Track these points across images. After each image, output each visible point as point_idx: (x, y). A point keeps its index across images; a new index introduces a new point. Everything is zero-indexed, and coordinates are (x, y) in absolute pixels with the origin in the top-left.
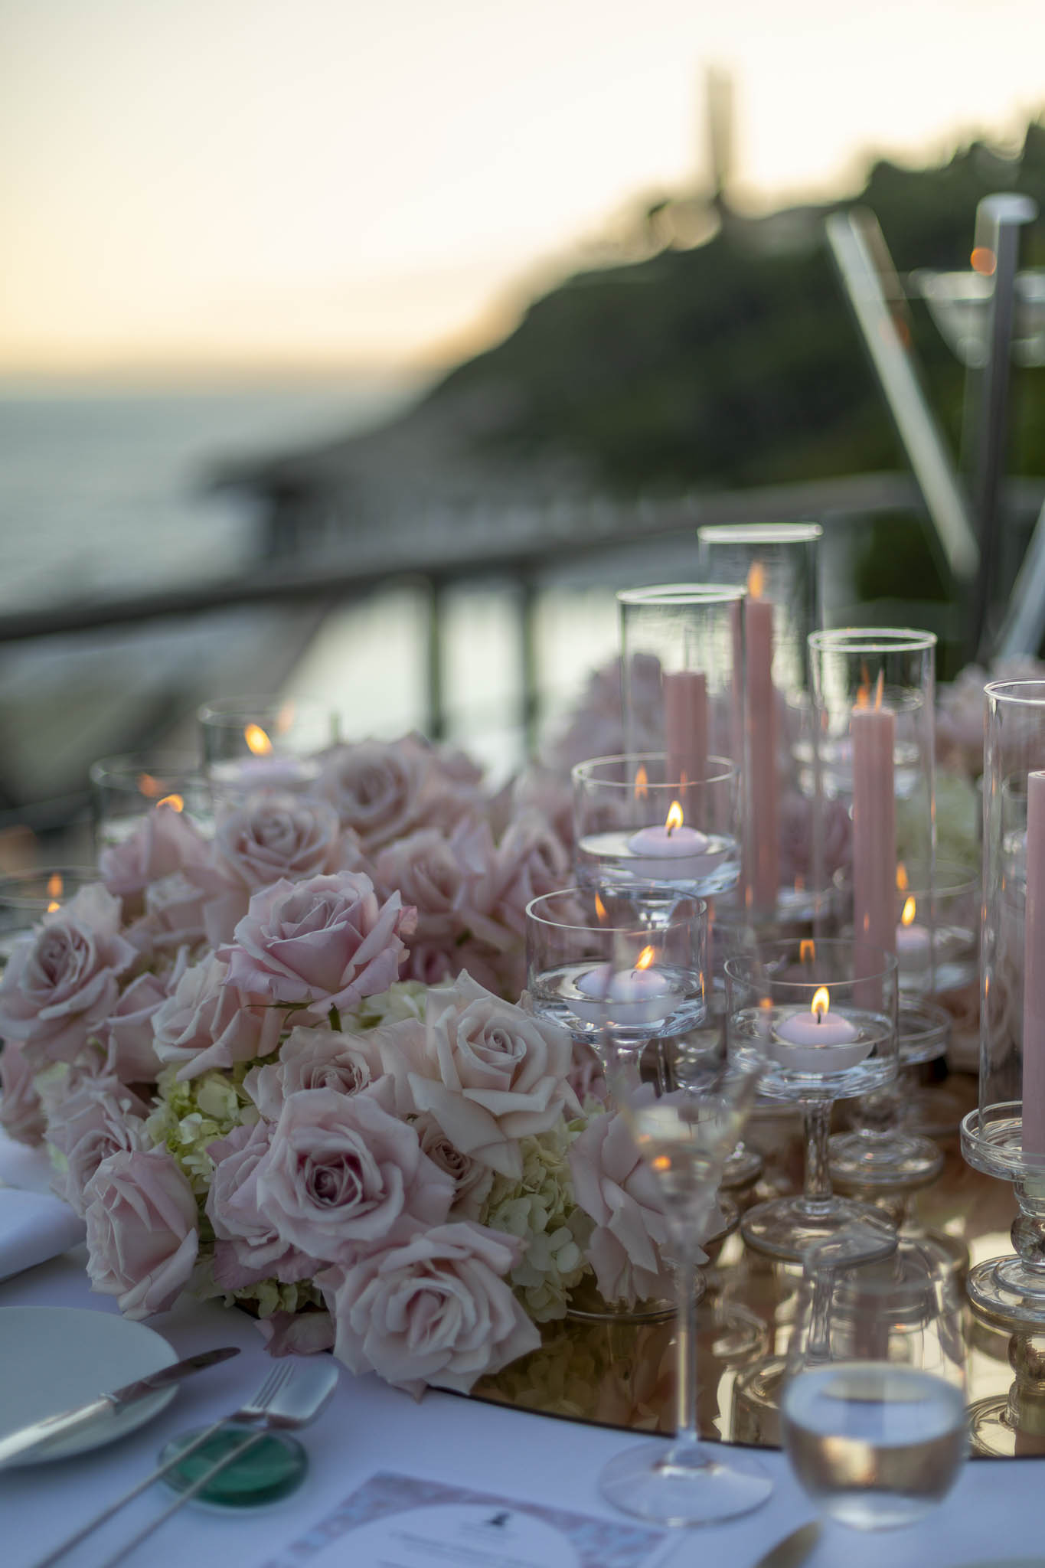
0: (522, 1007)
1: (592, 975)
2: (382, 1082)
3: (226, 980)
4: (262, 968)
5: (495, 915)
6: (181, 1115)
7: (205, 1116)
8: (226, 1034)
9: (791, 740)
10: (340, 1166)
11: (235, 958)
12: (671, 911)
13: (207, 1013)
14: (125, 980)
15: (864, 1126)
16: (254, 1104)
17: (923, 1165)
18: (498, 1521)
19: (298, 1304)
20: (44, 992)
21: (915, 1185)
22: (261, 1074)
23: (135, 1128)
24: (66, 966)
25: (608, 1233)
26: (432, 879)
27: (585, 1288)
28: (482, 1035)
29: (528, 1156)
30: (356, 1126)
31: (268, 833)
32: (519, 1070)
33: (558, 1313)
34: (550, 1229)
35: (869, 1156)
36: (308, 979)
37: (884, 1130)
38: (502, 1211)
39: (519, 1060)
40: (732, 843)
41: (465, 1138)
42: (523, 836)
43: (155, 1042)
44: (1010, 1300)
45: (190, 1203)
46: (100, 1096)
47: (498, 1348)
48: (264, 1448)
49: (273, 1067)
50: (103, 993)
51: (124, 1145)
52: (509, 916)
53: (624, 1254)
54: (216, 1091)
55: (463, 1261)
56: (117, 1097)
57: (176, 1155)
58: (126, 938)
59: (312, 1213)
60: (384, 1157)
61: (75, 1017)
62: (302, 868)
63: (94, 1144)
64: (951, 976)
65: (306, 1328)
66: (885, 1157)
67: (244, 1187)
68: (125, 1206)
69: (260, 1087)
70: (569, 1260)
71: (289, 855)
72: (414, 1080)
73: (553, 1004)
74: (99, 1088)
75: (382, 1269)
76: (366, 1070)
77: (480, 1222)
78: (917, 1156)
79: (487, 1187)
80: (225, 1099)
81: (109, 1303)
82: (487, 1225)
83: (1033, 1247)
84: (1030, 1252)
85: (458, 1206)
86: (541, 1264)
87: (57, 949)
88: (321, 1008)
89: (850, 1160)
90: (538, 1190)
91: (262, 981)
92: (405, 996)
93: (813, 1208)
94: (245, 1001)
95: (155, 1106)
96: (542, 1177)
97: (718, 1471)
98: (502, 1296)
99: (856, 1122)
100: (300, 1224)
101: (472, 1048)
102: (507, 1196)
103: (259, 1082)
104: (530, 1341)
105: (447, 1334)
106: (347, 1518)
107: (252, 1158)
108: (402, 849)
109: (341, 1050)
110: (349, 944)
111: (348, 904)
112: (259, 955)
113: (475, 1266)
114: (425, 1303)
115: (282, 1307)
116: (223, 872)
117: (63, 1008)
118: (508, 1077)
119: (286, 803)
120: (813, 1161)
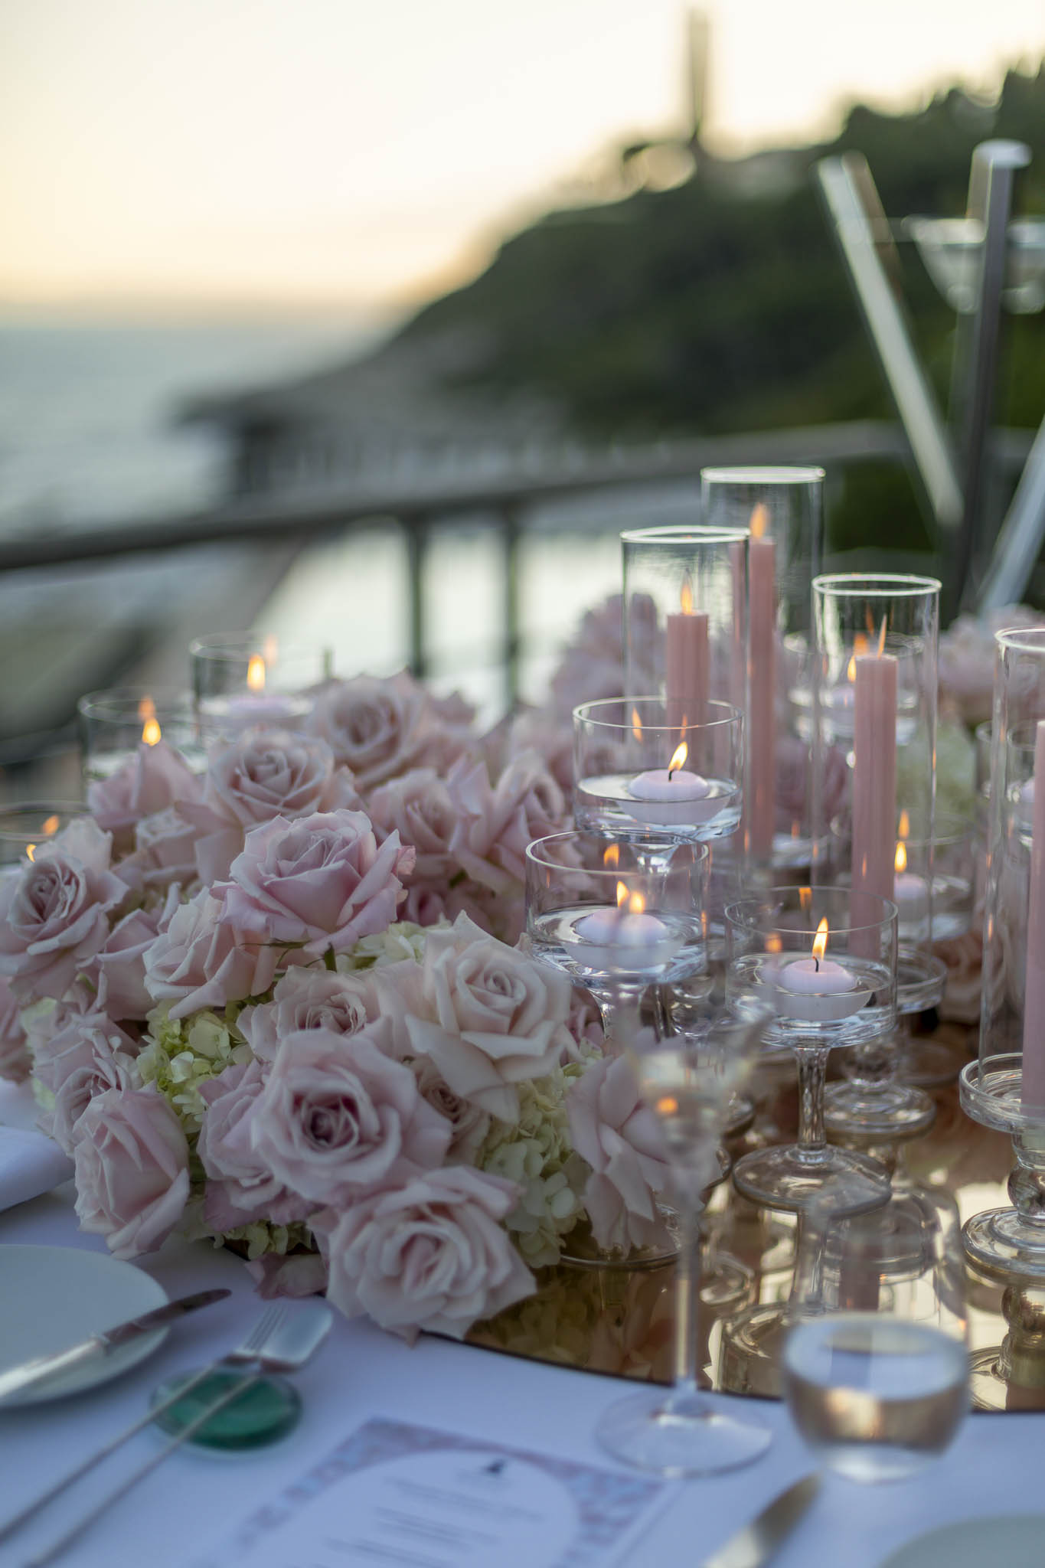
0: (521, 949)
1: (589, 919)
2: (379, 1024)
3: (221, 917)
4: (257, 905)
5: (491, 857)
6: (172, 1055)
7: (198, 1055)
8: (220, 972)
9: (788, 685)
10: (336, 1107)
11: (230, 895)
12: (669, 857)
13: (200, 949)
14: (115, 916)
15: (857, 1076)
16: (247, 1043)
17: (915, 1116)
18: (495, 1469)
19: (288, 1247)
20: (33, 927)
21: (907, 1135)
22: (254, 1013)
23: (125, 1065)
24: (57, 901)
25: (605, 1180)
26: (426, 819)
27: (579, 1234)
28: (481, 977)
29: (525, 1101)
30: (353, 1068)
31: (262, 769)
32: (517, 1014)
33: (551, 1259)
34: (546, 1174)
35: (861, 1105)
36: (304, 917)
37: (877, 1080)
38: (499, 1155)
39: (519, 1003)
40: (732, 787)
41: (463, 1082)
42: (520, 776)
43: (147, 978)
44: (1005, 1252)
45: (181, 1143)
46: (89, 1033)
47: (493, 1293)
48: (258, 1392)
49: (267, 1006)
50: (92, 929)
51: (113, 1083)
52: (506, 858)
53: (620, 1201)
54: (210, 1032)
55: (460, 1206)
56: (107, 1034)
57: (167, 1094)
58: (116, 873)
59: (307, 1155)
60: (381, 1099)
61: (64, 952)
62: (296, 805)
63: (83, 1082)
64: (946, 926)
65: (298, 1270)
66: (877, 1107)
67: (236, 1129)
68: (115, 1146)
69: (253, 1027)
70: (564, 1206)
71: (284, 794)
72: (411, 1022)
73: (551, 947)
74: (88, 1025)
75: (378, 1212)
76: (361, 1010)
77: (475, 1166)
78: (908, 1106)
79: (482, 1131)
80: (217, 1038)
81: (97, 1242)
82: (482, 1169)
83: (1031, 1200)
84: (1027, 1204)
85: (454, 1151)
86: (536, 1210)
87: (47, 883)
88: (317, 948)
89: (841, 1109)
90: (533, 1135)
91: (258, 919)
92: (400, 937)
93: (807, 1156)
94: (239, 940)
95: (146, 1044)
96: (538, 1122)
97: (717, 1421)
98: (498, 1242)
99: (849, 1071)
100: (294, 1166)
101: (470, 989)
102: (503, 1141)
103: (253, 1021)
104: (526, 1287)
105: (441, 1279)
106: (342, 1463)
107: (246, 1098)
108: (397, 788)
109: (337, 991)
110: (347, 884)
111: (345, 842)
112: (256, 893)
113: (472, 1211)
114: (419, 1248)
115: (273, 1249)
116: (216, 809)
117: (52, 943)
118: (507, 1021)
119: (281, 739)
120: (808, 1110)
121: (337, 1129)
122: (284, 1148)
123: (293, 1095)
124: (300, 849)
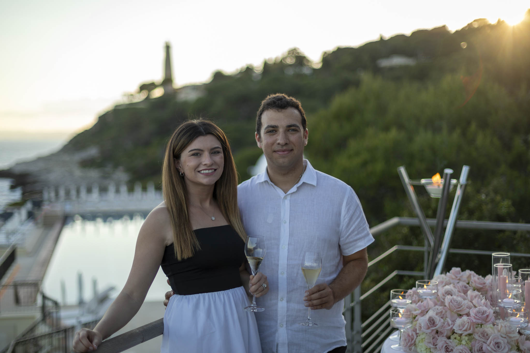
59: (498, 350)
63: (446, 346)
109: (485, 330)
121: (501, 347)
122: (495, 350)
123: (495, 343)
124: (481, 312)
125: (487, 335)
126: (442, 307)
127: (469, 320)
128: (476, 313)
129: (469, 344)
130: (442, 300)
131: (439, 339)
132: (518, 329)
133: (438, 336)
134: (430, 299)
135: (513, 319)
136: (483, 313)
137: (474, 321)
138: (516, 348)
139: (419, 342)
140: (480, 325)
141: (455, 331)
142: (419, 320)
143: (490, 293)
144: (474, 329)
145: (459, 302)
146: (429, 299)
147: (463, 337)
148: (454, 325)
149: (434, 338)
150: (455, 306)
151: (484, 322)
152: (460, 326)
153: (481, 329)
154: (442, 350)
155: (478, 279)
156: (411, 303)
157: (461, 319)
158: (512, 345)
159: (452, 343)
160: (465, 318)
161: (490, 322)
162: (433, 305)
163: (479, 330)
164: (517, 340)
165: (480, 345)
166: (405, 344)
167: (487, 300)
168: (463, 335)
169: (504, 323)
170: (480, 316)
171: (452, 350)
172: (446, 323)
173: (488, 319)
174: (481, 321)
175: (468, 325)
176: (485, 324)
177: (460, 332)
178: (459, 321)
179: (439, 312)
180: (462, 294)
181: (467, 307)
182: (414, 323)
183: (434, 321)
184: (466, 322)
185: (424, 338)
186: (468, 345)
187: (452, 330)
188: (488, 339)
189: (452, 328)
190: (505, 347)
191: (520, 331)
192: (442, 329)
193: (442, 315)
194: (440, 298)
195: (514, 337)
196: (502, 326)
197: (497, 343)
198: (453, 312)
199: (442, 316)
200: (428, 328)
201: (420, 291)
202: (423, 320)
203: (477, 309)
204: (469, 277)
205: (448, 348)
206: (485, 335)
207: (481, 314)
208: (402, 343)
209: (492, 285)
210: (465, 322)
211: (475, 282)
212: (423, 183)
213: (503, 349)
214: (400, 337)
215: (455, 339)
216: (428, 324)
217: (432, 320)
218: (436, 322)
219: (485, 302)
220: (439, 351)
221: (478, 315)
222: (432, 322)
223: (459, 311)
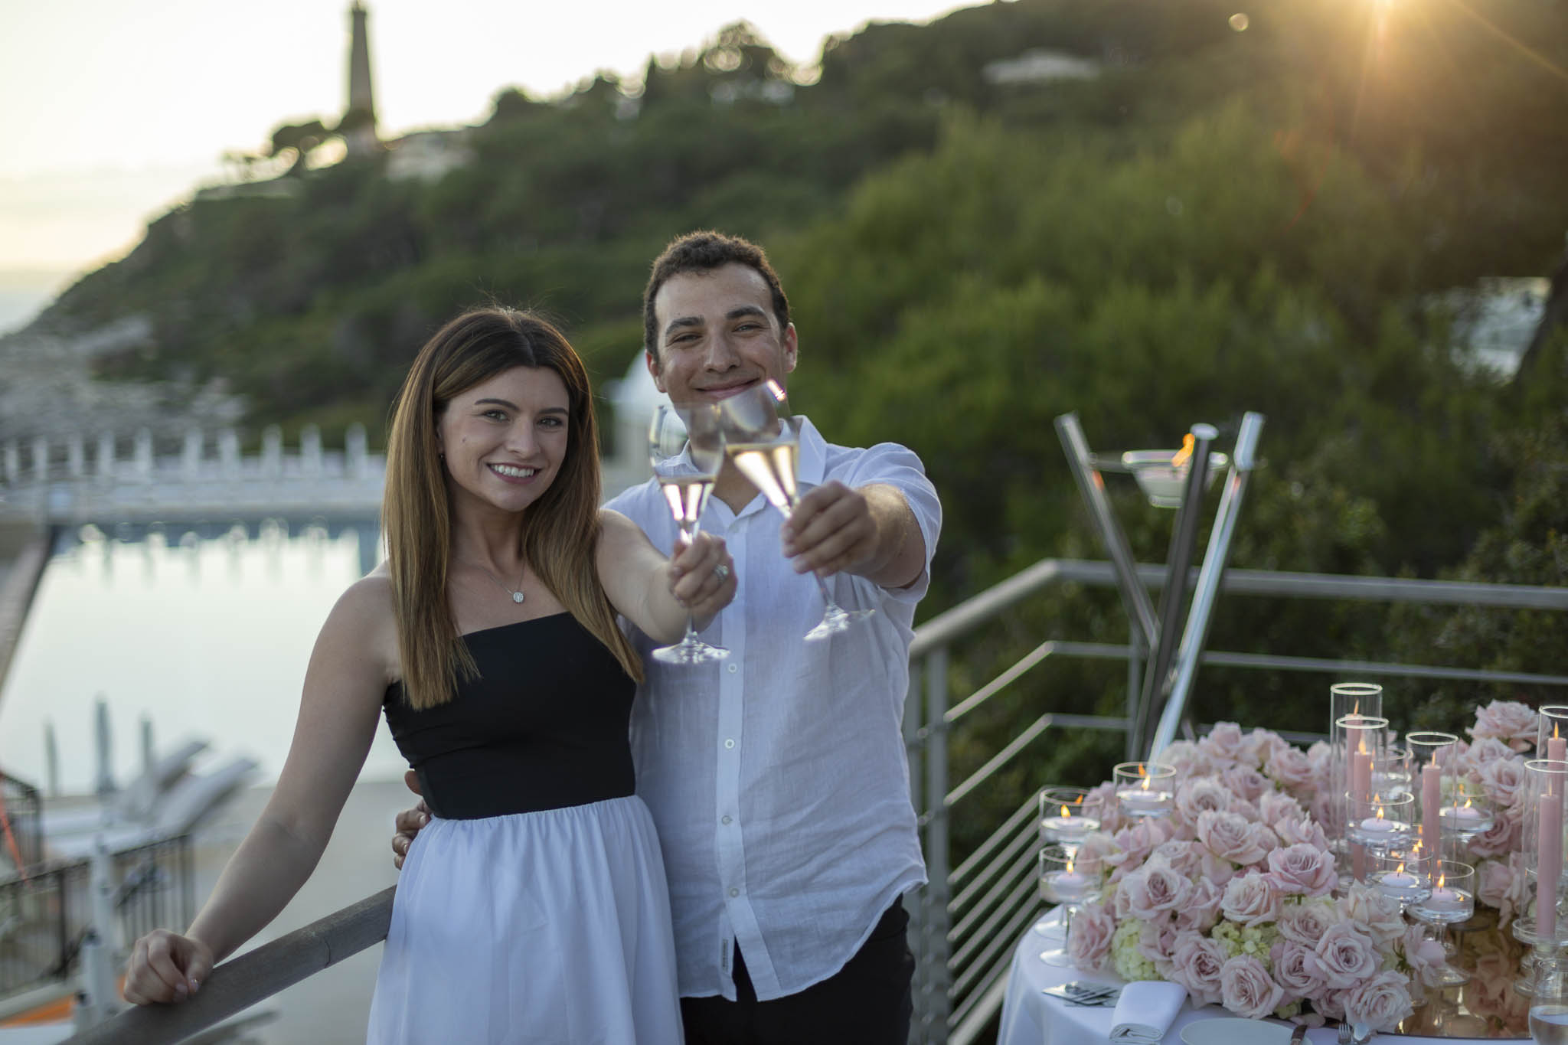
75: (1368, 988)
81: (1242, 1015)
105: (1391, 1010)
109: (1309, 912)
121: (1354, 959)
122: (1338, 968)
123: (1339, 948)
124: (1299, 860)
125: (1316, 925)
126: (1188, 843)
127: (1265, 883)
128: (1285, 864)
129: (1264, 953)
130: (1189, 822)
131: (1179, 938)
132: (1402, 907)
133: (1177, 929)
134: (1155, 819)
135: (1388, 878)
136: (1306, 863)
137: (1280, 887)
138: (1397, 960)
139: (1122, 945)
140: (1296, 899)
141: (1226, 914)
142: (1123, 880)
143: (1323, 797)
144: (1279, 910)
145: (1236, 828)
146: (1150, 821)
147: (1248, 931)
148: (1222, 896)
149: (1165, 933)
150: (1224, 841)
151: (1306, 890)
152: (1241, 899)
153: (1301, 907)
154: (1187, 969)
155: (1290, 757)
156: (1100, 829)
157: (1242, 880)
158: (1385, 954)
159: (1218, 948)
160: (1253, 877)
161: (1325, 888)
162: (1162, 839)
163: (1292, 910)
164: (1399, 939)
165: (1296, 956)
166: (1082, 949)
167: (1317, 823)
168: (1248, 925)
169: (1365, 891)
170: (1299, 872)
171: (1216, 969)
172: (1200, 890)
173: (1321, 880)
174: (1299, 887)
175: (1263, 898)
176: (1312, 893)
177: (1240, 918)
178: (1236, 886)
179: (1179, 856)
180: (1245, 803)
181: (1259, 845)
182: (1108, 889)
183: (1165, 887)
184: (1257, 889)
185: (1136, 933)
186: (1262, 953)
187: (1215, 912)
188: (1318, 938)
189: (1216, 905)
190: (1365, 961)
191: (1410, 912)
192: (1188, 909)
193: (1188, 868)
194: (1183, 814)
195: (1391, 931)
196: (1357, 900)
197: (1343, 950)
198: (1219, 857)
199: (1188, 870)
200: (1150, 906)
201: (1125, 794)
202: (1134, 883)
203: (1288, 851)
204: (1265, 747)
205: (1204, 962)
206: (1311, 925)
207: (1299, 866)
208: (1073, 947)
209: (1328, 774)
210: (1253, 889)
211: (1281, 764)
212: (1129, 464)
213: (1363, 966)
214: (1068, 927)
215: (1225, 939)
216: (1148, 893)
217: (1160, 881)
218: (1172, 890)
219: (1311, 828)
220: (1177, 971)
221: (1291, 870)
222: (1160, 887)
223: (1236, 855)
